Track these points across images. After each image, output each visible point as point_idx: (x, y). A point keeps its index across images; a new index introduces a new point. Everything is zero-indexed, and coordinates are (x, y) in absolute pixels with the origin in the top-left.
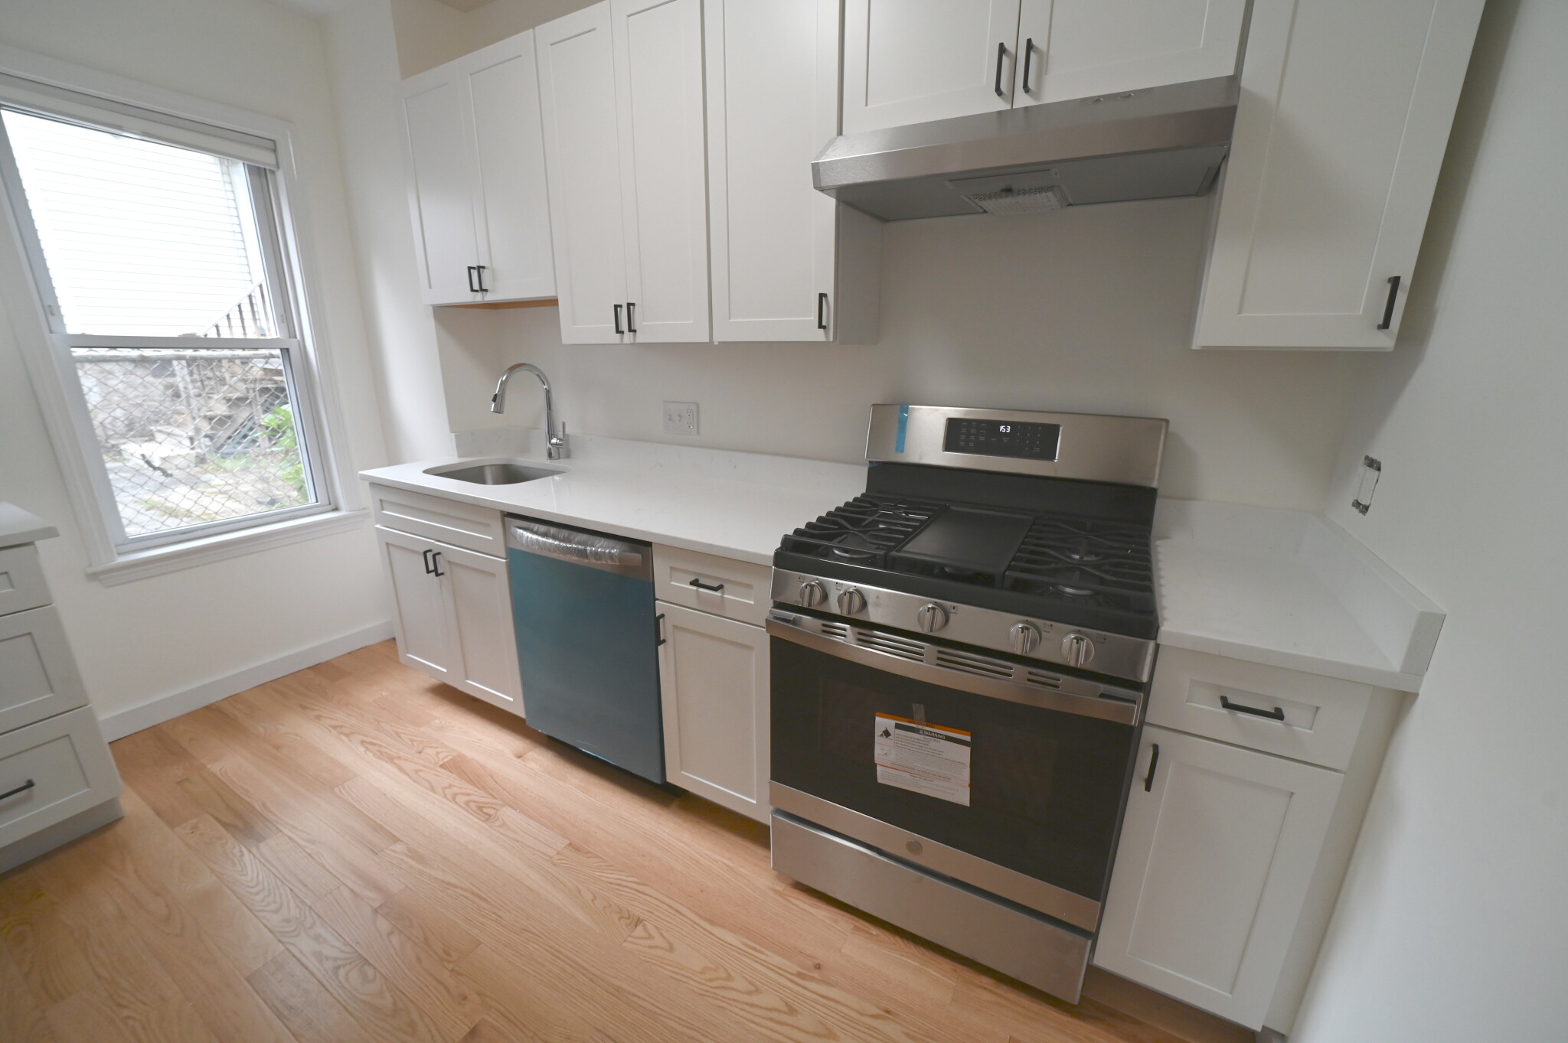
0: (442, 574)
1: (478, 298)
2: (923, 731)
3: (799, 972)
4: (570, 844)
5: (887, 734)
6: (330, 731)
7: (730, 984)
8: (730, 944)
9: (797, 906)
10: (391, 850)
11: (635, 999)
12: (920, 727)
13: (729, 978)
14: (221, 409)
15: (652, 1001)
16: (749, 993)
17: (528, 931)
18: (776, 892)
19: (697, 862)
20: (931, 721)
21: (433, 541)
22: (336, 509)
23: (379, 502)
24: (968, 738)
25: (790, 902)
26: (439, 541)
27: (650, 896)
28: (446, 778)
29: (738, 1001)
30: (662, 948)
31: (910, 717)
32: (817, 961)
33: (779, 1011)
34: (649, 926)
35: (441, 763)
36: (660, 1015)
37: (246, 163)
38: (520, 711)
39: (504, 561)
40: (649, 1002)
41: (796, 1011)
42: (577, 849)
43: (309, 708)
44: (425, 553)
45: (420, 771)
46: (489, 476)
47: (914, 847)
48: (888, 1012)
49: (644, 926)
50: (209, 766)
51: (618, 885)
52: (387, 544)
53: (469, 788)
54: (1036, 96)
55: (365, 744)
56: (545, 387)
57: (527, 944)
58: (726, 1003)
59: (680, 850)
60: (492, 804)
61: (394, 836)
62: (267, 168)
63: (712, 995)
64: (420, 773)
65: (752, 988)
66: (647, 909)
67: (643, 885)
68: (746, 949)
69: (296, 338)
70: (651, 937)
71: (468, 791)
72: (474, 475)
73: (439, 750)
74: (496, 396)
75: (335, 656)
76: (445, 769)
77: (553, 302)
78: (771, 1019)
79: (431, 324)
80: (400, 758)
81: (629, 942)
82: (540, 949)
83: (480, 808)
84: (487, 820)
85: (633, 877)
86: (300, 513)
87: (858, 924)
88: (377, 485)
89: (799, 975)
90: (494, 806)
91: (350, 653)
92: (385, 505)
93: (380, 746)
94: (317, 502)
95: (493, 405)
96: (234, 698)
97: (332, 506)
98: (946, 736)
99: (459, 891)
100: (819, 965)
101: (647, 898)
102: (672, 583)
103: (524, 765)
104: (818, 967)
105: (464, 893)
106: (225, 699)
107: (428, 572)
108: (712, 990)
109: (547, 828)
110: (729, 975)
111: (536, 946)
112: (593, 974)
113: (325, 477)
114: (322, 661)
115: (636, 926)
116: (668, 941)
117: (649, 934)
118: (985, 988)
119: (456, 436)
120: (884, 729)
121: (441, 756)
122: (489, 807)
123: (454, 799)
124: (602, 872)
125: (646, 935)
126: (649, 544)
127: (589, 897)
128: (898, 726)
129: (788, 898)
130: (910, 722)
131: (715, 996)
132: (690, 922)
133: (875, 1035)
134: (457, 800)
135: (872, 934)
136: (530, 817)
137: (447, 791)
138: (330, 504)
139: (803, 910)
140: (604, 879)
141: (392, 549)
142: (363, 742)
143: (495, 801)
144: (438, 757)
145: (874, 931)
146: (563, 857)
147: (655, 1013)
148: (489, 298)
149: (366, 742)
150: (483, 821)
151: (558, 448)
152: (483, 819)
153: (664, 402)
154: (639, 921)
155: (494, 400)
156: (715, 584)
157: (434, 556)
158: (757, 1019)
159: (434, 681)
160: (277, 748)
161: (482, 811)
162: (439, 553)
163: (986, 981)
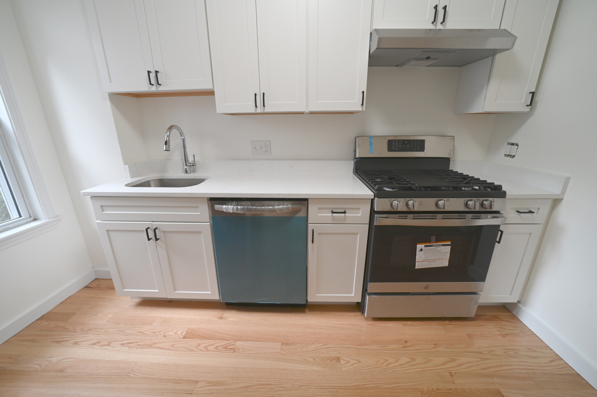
0: (159, 239)
1: (154, 89)
2: (434, 245)
3: (403, 346)
4: (282, 344)
5: (421, 250)
6: (93, 347)
7: (389, 362)
8: (375, 349)
9: (381, 326)
10: (198, 388)
11: (366, 386)
12: (433, 244)
13: (386, 361)
15: (372, 383)
16: (397, 361)
17: (302, 386)
18: (370, 325)
19: (336, 327)
20: (437, 241)
21: (151, 222)
22: (35, 220)
23: (100, 207)
24: (450, 243)
25: (376, 326)
26: (153, 222)
27: (333, 347)
28: (192, 343)
29: (396, 366)
30: (357, 363)
31: (430, 241)
32: (404, 340)
33: (410, 362)
34: (344, 358)
35: (182, 337)
36: (380, 386)
39: (209, 224)
40: (372, 384)
41: (414, 359)
42: (288, 344)
43: (63, 341)
44: (146, 230)
45: (174, 345)
47: (427, 287)
48: (436, 344)
49: (342, 359)
51: (317, 349)
52: (107, 230)
53: (211, 342)
54: (444, 26)
55: (124, 345)
56: (182, 138)
57: (307, 391)
58: (394, 369)
59: (326, 326)
60: (229, 343)
61: (193, 381)
63: (387, 369)
64: (174, 346)
65: (396, 359)
66: (337, 352)
67: (326, 345)
68: (381, 348)
70: (348, 362)
71: (212, 343)
73: (175, 331)
74: (166, 141)
75: (53, 307)
76: (186, 338)
77: (211, 93)
78: (411, 366)
80: (155, 343)
81: (343, 368)
82: (314, 390)
83: (226, 348)
84: (234, 351)
85: (319, 344)
87: (403, 323)
88: (97, 197)
89: (404, 347)
90: (231, 344)
92: (106, 208)
93: (137, 342)
94: (20, 216)
97: (32, 218)
98: (442, 245)
99: (254, 387)
100: (406, 341)
101: (332, 349)
102: (318, 215)
103: (227, 321)
104: (406, 342)
105: (256, 387)
107: (149, 239)
108: (386, 367)
109: (266, 342)
110: (386, 359)
111: (311, 390)
112: (344, 387)
113: (24, 200)
115: (339, 361)
116: (356, 360)
117: (347, 361)
118: (449, 324)
119: (129, 166)
120: (421, 249)
121: (179, 333)
122: (229, 346)
123: (207, 349)
124: (307, 348)
125: (346, 362)
126: (306, 200)
127: (312, 360)
128: (425, 246)
129: (377, 325)
130: (430, 243)
131: (389, 369)
132: (356, 349)
133: (440, 353)
134: (209, 349)
135: (409, 324)
136: (252, 341)
137: (199, 347)
138: (30, 217)
139: (384, 326)
140: (309, 350)
141: (110, 233)
142: (122, 344)
143: (229, 342)
144: (178, 335)
145: (409, 323)
146: (285, 350)
147: (377, 386)
148: (161, 89)
149: (125, 344)
150: (233, 353)
152: (232, 351)
153: (251, 141)
154: (338, 359)
155: (166, 144)
156: (343, 211)
157: (154, 231)
158: (407, 368)
160: (61, 371)
161: (227, 349)
162: (156, 228)
163: (447, 322)
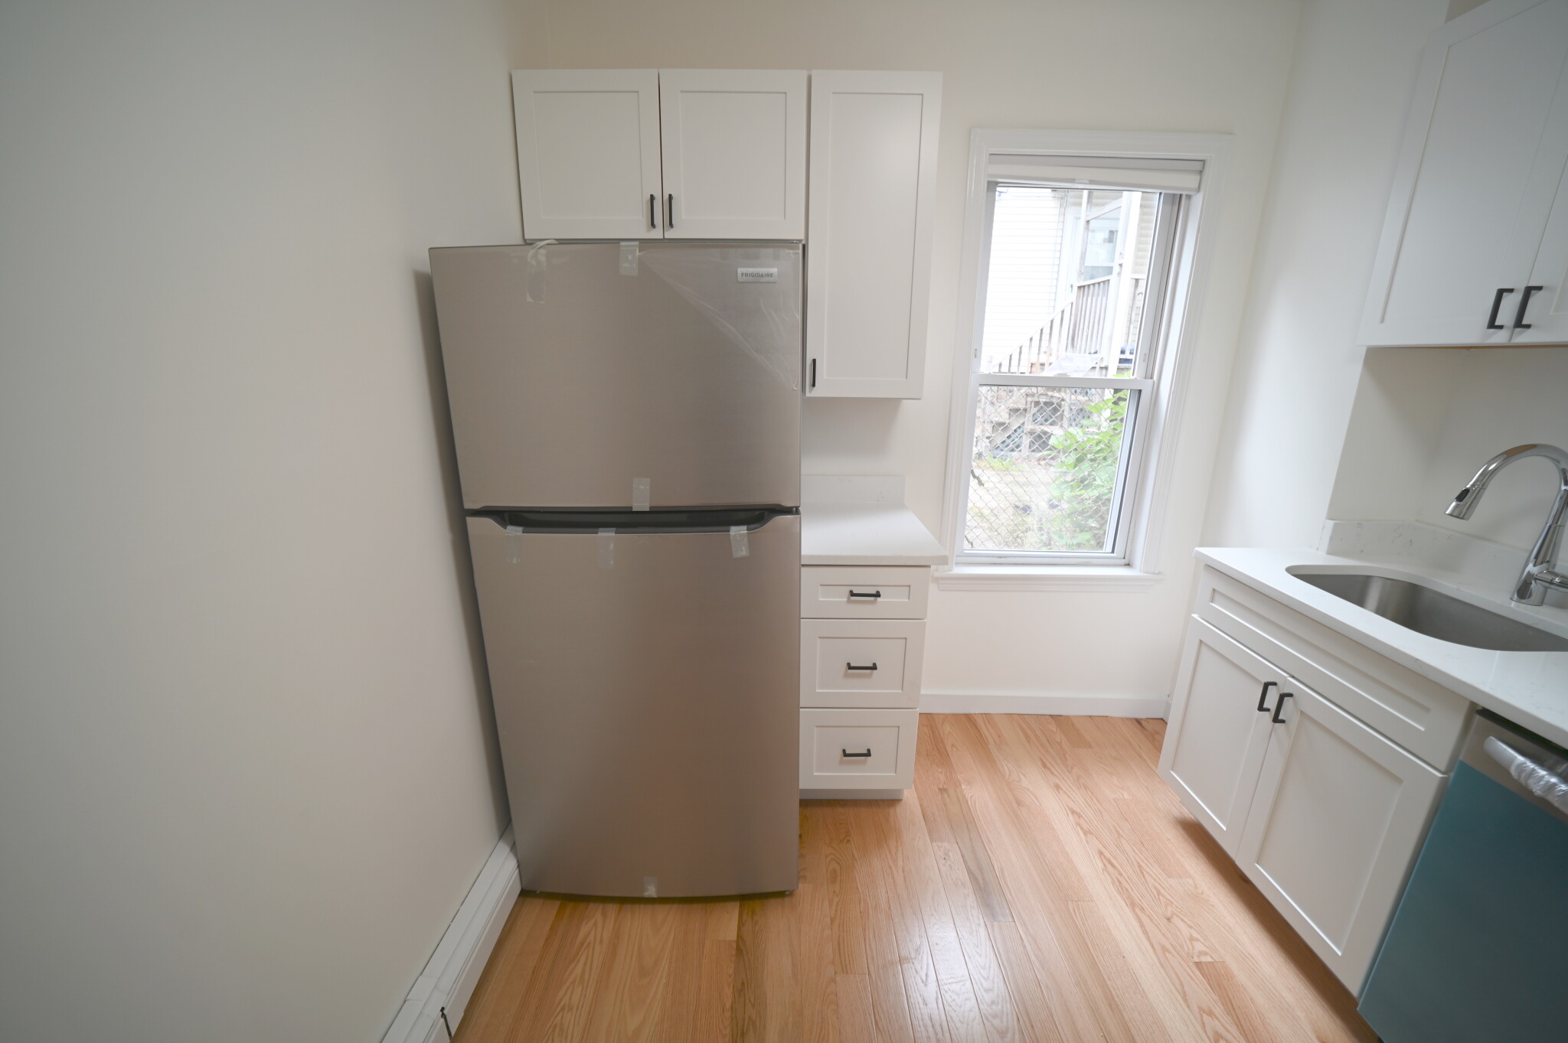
0: (1283, 721)
6: (1068, 815)
14: (1004, 417)
21: (1285, 675)
22: (1128, 566)
23: (1211, 590)
26: (1293, 677)
28: (1203, 993)
35: (1197, 960)
37: (1163, 192)
38: (1353, 981)
39: (1439, 775)
44: (1266, 686)
45: (1170, 953)
46: (1374, 595)
50: (963, 787)
52: (1201, 641)
55: (1103, 857)
56: (1565, 488)
62: (1184, 193)
64: (1167, 953)
69: (1152, 378)
72: (1349, 587)
73: (1193, 933)
74: (1466, 491)
76: (1199, 970)
79: (1357, 369)
80: (1143, 909)
86: (1095, 561)
88: (1215, 570)
91: (1090, 716)
92: (1217, 597)
93: (1121, 875)
94: (1113, 552)
95: (1454, 504)
96: (987, 717)
97: (1127, 561)
106: (982, 714)
107: (1261, 708)
113: (1129, 528)
114: (1063, 714)
119: (1336, 525)
121: (1199, 947)
137: (1207, 1018)
138: (1125, 558)
141: (1204, 649)
142: (1101, 854)
144: (1194, 947)
151: (1546, 588)
155: (1461, 497)
157: (1282, 697)
159: (1187, 814)
160: (1020, 804)
162: (1290, 695)
